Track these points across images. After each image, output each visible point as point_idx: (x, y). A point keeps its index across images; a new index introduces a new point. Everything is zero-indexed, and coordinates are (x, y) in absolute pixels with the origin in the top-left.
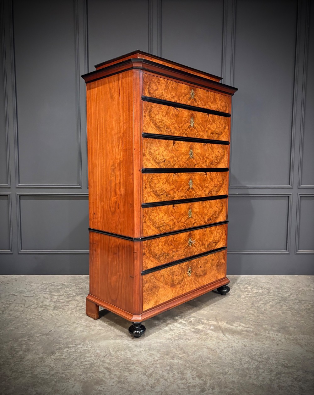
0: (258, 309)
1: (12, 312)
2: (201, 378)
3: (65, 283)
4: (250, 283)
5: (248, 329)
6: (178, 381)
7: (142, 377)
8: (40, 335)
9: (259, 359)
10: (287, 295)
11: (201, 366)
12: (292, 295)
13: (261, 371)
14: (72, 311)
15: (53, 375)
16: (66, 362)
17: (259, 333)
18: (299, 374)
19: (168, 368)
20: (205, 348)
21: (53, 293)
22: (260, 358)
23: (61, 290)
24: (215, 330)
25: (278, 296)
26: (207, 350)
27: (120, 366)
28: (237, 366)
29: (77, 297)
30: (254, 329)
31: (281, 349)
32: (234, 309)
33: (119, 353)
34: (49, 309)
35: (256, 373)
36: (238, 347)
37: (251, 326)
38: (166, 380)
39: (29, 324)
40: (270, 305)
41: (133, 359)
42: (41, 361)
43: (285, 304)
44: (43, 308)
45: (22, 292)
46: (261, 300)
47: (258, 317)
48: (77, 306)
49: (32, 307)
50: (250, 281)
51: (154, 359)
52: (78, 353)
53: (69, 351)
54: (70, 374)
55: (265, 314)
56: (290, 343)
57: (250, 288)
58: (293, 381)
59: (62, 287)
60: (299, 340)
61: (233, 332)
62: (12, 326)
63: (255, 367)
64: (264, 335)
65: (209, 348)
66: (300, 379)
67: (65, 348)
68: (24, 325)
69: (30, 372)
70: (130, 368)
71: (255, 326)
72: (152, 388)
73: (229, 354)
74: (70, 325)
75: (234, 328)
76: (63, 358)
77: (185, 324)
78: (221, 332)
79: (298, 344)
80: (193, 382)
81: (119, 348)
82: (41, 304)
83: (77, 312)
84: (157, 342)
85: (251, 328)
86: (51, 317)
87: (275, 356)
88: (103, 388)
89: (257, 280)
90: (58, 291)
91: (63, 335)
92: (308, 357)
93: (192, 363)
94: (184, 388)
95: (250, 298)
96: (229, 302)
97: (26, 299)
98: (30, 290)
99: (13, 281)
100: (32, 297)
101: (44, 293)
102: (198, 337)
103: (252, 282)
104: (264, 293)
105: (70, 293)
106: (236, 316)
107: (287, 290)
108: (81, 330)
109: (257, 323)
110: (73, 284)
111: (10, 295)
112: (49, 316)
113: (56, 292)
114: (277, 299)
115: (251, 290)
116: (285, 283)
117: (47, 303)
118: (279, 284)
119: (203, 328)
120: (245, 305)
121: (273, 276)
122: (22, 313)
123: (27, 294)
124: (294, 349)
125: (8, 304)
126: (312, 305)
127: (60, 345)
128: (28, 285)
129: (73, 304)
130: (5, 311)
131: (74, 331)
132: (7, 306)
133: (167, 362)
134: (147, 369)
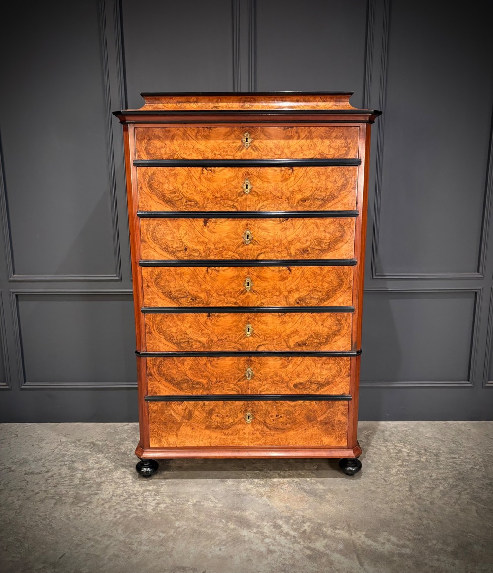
0: (420, 501)
3: (97, 440)
4: (407, 438)
5: (403, 549)
8: (43, 565)
10: (469, 467)
12: (478, 467)
14: (104, 508)
17: (421, 559)
21: (76, 465)
23: (89, 456)
24: (345, 554)
25: (454, 470)
29: (114, 474)
30: (414, 549)
32: (378, 500)
34: (65, 503)
37: (407, 543)
39: (27, 539)
40: (441, 491)
43: (466, 489)
44: (54, 501)
45: (24, 462)
46: (424, 479)
47: (420, 522)
48: (113, 495)
49: (37, 497)
50: (407, 436)
55: (432, 512)
57: (406, 450)
61: (376, 558)
64: (431, 564)
71: (415, 541)
74: (97, 541)
75: (378, 547)
77: (294, 537)
78: (355, 556)
82: (52, 491)
83: (112, 510)
85: (407, 547)
86: (68, 522)
89: (418, 431)
90: (85, 461)
91: (83, 566)
95: (407, 475)
96: (371, 484)
97: (28, 480)
98: (38, 458)
99: (12, 438)
100: (40, 473)
101: (61, 465)
102: (317, 570)
103: (409, 437)
104: (430, 462)
105: (104, 463)
106: (382, 517)
107: (469, 456)
108: (114, 553)
109: (419, 534)
110: (112, 442)
111: (3, 470)
112: (63, 519)
113: (80, 462)
114: (451, 478)
115: (407, 456)
116: (464, 438)
117: (63, 487)
118: (455, 442)
119: (325, 547)
120: (399, 490)
121: (444, 422)
122: (18, 511)
123: (32, 467)
128: (35, 446)
129: (107, 491)
131: (102, 556)
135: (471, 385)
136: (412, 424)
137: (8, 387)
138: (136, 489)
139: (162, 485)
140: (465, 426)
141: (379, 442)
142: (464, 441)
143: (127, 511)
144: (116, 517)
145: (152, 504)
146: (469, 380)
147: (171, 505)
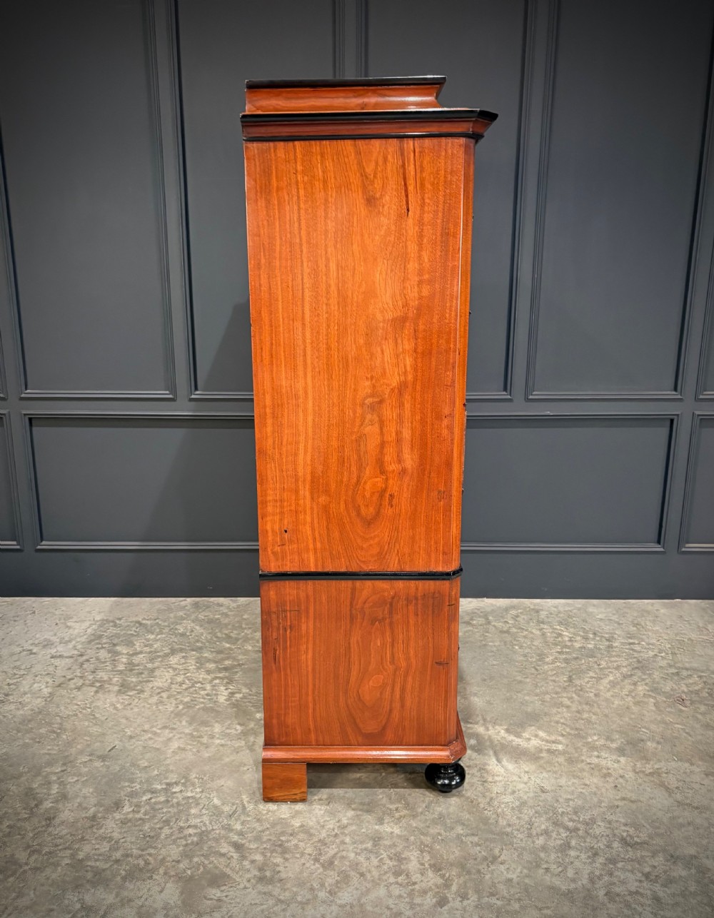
0: (581, 693)
1: (27, 698)
2: (440, 870)
3: (144, 619)
4: (570, 620)
5: (554, 745)
6: (389, 877)
7: (312, 867)
8: (88, 758)
9: (571, 824)
10: (651, 653)
11: (442, 840)
12: (663, 655)
13: (573, 853)
14: (161, 697)
15: (117, 861)
16: (146, 828)
17: (576, 755)
18: (656, 864)
19: (369, 845)
21: (118, 648)
22: (574, 821)
23: (136, 638)
24: (478, 750)
25: (631, 658)
27: (264, 840)
28: (521, 840)
29: (171, 659)
30: (567, 745)
31: (623, 799)
32: (526, 692)
34: (109, 691)
35: (560, 860)
36: (526, 792)
37: (560, 738)
38: (362, 875)
39: (65, 730)
40: (610, 681)
41: (293, 822)
42: (93, 826)
43: (644, 680)
44: (94, 689)
45: (47, 644)
46: (589, 669)
47: (578, 715)
48: (171, 683)
49: (71, 685)
50: (569, 616)
51: (338, 822)
53: (153, 800)
54: (155, 859)
55: (595, 704)
56: (645, 782)
57: (567, 634)
58: (640, 881)
59: (137, 630)
60: (664, 775)
61: (518, 754)
62: (28, 735)
63: (561, 845)
64: (589, 761)
66: (656, 876)
67: (144, 793)
68: (54, 732)
69: (68, 852)
70: (286, 844)
71: (570, 737)
72: (331, 895)
73: (505, 809)
74: (155, 734)
75: (521, 743)
76: (140, 819)
78: (492, 752)
79: (662, 785)
80: (422, 881)
82: (91, 677)
83: (172, 700)
85: (560, 743)
86: (115, 711)
87: (607, 817)
88: (225, 894)
89: (586, 612)
90: (130, 643)
91: (140, 760)
92: (681, 820)
93: (423, 834)
94: (400, 896)
95: (567, 663)
96: (517, 674)
97: (56, 664)
98: (67, 639)
99: (28, 615)
100: (71, 657)
101: (97, 648)
103: (574, 619)
104: (600, 649)
105: (155, 646)
106: (529, 710)
107: (654, 641)
108: (179, 747)
109: (577, 729)
110: (165, 621)
111: (21, 652)
112: (108, 709)
113: (123, 645)
115: (569, 641)
116: (650, 620)
117: (104, 673)
118: (635, 625)
120: (554, 681)
121: (623, 601)
122: (48, 699)
123: (60, 649)
124: (652, 798)
125: (17, 676)
126: (705, 682)
127: (134, 785)
128: (60, 625)
129: (163, 678)
130: (12, 694)
131: (164, 749)
132: (15, 681)
133: (367, 830)
134: (322, 848)
135: (662, 549)
136: (579, 603)
137: (18, 547)
138: (201, 676)
139: (237, 672)
140: (652, 606)
141: (532, 624)
142: (648, 623)
143: (192, 700)
144: (178, 707)
145: (224, 694)
146: (659, 543)
147: (250, 695)
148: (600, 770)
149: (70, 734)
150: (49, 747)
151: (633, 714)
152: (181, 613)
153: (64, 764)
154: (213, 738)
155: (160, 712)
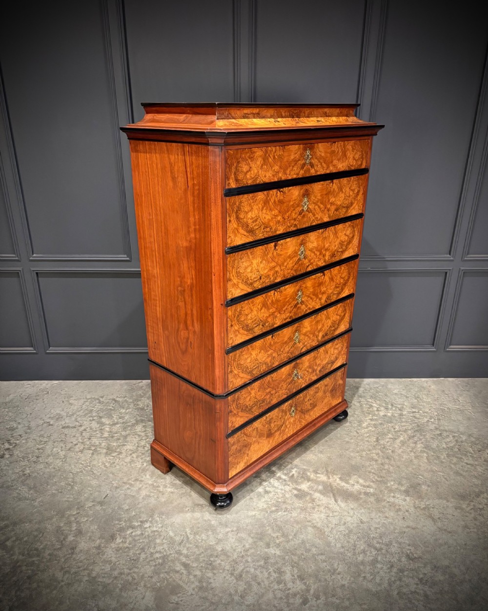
0: (384, 450)
1: (50, 459)
2: (303, 579)
3: (117, 397)
4: (377, 395)
5: (368, 489)
6: (274, 585)
7: (230, 579)
8: (92, 504)
9: (378, 545)
10: (426, 420)
11: (304, 558)
12: (432, 420)
13: (379, 566)
14: (133, 457)
15: (116, 578)
16: (131, 554)
17: (381, 496)
18: (426, 572)
19: (262, 563)
20: (311, 526)
21: (103, 420)
22: (380, 543)
23: (113, 412)
24: (324, 493)
25: (413, 423)
26: (312, 530)
27: (201, 561)
28: (350, 557)
29: (136, 428)
30: (376, 489)
31: (408, 527)
32: (351, 450)
33: (198, 537)
34: (100, 453)
35: (372, 571)
36: (352, 523)
37: (372, 484)
38: (259, 584)
39: (76, 483)
40: (401, 441)
41: (217, 548)
42: (99, 554)
43: (421, 440)
44: (91, 452)
45: (59, 418)
46: (389, 431)
47: (382, 467)
48: (138, 446)
49: (77, 449)
50: (377, 392)
51: (244, 547)
52: (145, 537)
53: (134, 534)
54: (138, 576)
55: (392, 459)
56: (421, 514)
57: (376, 405)
58: (417, 584)
59: (114, 406)
60: (432, 509)
61: (348, 496)
62: (54, 487)
63: (373, 560)
64: (388, 500)
65: (315, 527)
66: (426, 580)
67: (128, 529)
68: (70, 485)
69: (86, 572)
70: (214, 564)
71: (378, 483)
72: (242, 598)
73: (340, 536)
74: (131, 485)
75: (349, 488)
76: (127, 547)
77: (285, 480)
78: (331, 495)
79: (431, 517)
80: (293, 587)
81: (199, 528)
82: (88, 443)
83: (139, 459)
84: (248, 517)
85: (372, 487)
86: (105, 469)
87: (399, 540)
88: (180, 599)
89: (387, 388)
90: (110, 416)
91: (124, 504)
92: (440, 541)
93: (293, 554)
94: (281, 598)
95: (375, 428)
96: (346, 436)
97: (66, 433)
98: (70, 413)
99: (44, 394)
100: (75, 427)
101: (90, 420)
102: (302, 506)
103: (380, 393)
104: (395, 417)
105: (126, 418)
106: (353, 463)
107: (427, 410)
108: (146, 494)
109: (381, 477)
110: (130, 399)
111: (43, 424)
112: (101, 466)
113: (106, 418)
114: (410, 430)
115: (377, 410)
116: (425, 394)
117: (96, 440)
118: (417, 398)
119: (308, 488)
120: (368, 441)
121: (409, 379)
122: (64, 460)
123: (67, 421)
124: (424, 526)
125: (43, 443)
126: (457, 441)
127: (121, 523)
128: (66, 403)
129: (132, 443)
130: (41, 457)
131: (137, 496)
132: (42, 446)
133: (261, 552)
134: (235, 565)
135: (435, 350)
136: (382, 381)
137: (35, 351)
140: (427, 383)
142: (424, 396)
146: (433, 345)
148: (394, 507)
149: (80, 486)
150: (68, 496)
151: (414, 465)
152: (140, 392)
153: (78, 508)
154: (166, 487)
155: (133, 469)
